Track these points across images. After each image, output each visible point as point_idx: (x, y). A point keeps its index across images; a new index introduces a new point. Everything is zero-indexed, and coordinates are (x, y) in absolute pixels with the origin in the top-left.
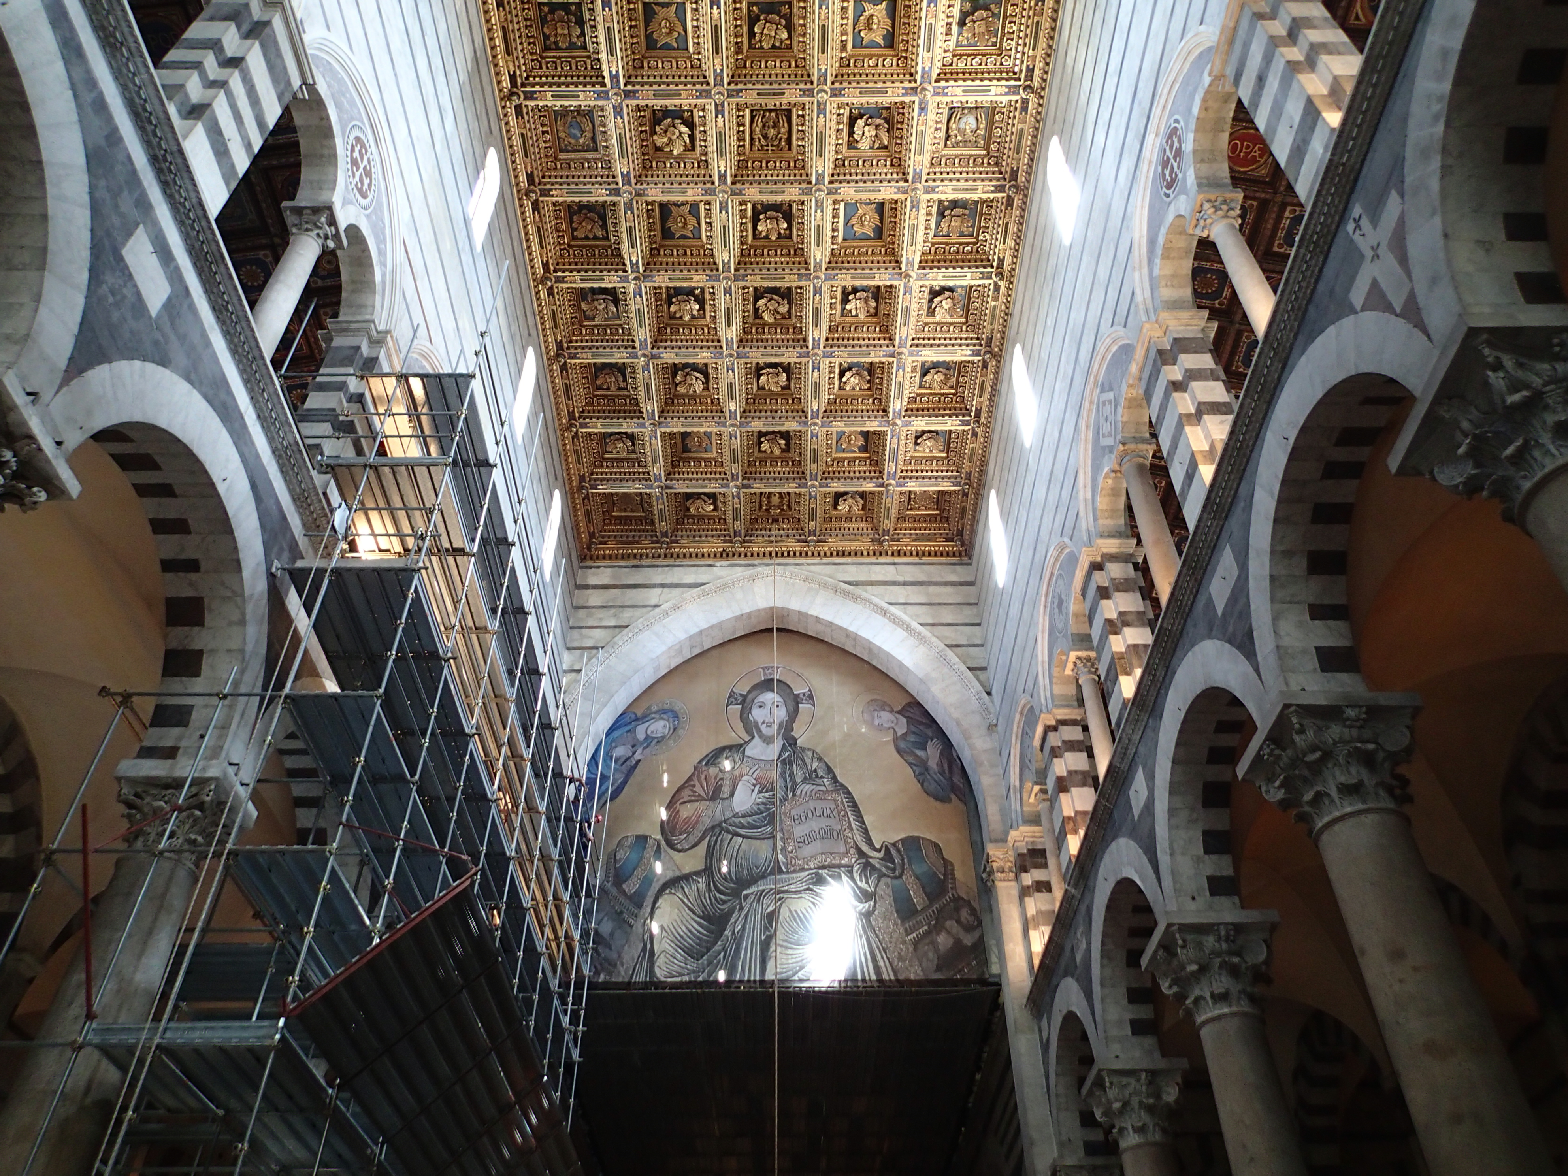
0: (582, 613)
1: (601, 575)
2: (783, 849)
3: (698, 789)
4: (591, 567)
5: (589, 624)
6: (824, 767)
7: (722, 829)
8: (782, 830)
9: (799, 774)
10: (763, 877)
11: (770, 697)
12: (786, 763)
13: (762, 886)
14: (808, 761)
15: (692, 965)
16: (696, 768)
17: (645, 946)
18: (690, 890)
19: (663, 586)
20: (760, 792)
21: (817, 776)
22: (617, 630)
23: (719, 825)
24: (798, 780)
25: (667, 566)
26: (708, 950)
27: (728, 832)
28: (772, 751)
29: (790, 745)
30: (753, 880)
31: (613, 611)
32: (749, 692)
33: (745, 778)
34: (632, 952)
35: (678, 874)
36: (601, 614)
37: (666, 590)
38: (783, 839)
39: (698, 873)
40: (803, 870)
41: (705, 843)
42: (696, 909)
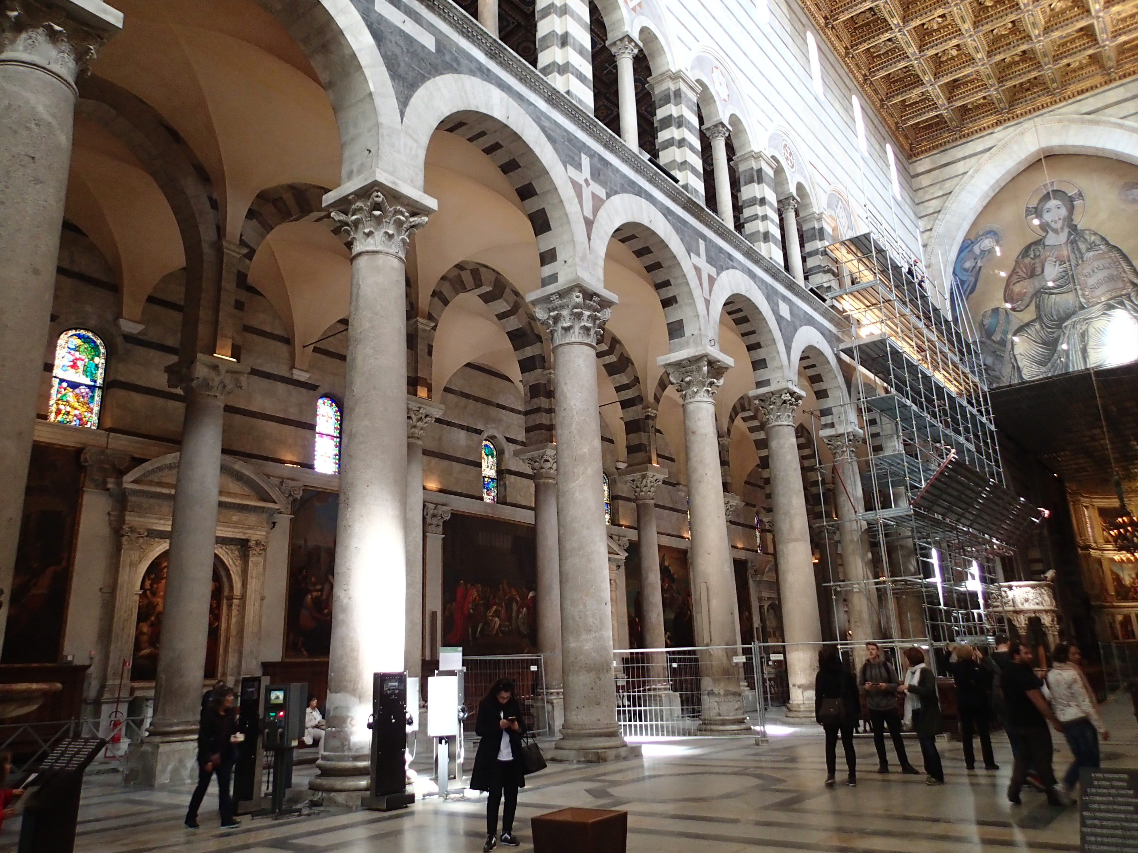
0: (920, 193)
1: (924, 164)
2: (1083, 295)
3: (1021, 273)
4: (916, 161)
5: (927, 198)
6: (1099, 238)
7: (1042, 293)
8: (1080, 285)
9: (1083, 247)
10: (1074, 313)
11: (1053, 203)
12: (1072, 243)
13: (1074, 319)
14: (1087, 237)
15: (1043, 369)
16: (1017, 262)
17: (1014, 367)
18: (1031, 331)
19: (964, 158)
20: (1060, 265)
21: (1095, 245)
22: (945, 197)
23: (1039, 291)
24: (1083, 250)
25: (963, 144)
26: (1050, 360)
27: (1046, 293)
28: (1063, 237)
29: (1073, 230)
30: (1068, 316)
31: (938, 185)
32: (1038, 204)
33: (1049, 259)
34: (1007, 370)
35: (1022, 324)
36: (931, 190)
37: (967, 160)
38: (1081, 289)
39: (1033, 321)
40: (1098, 303)
41: (1033, 303)
42: (1038, 341)
